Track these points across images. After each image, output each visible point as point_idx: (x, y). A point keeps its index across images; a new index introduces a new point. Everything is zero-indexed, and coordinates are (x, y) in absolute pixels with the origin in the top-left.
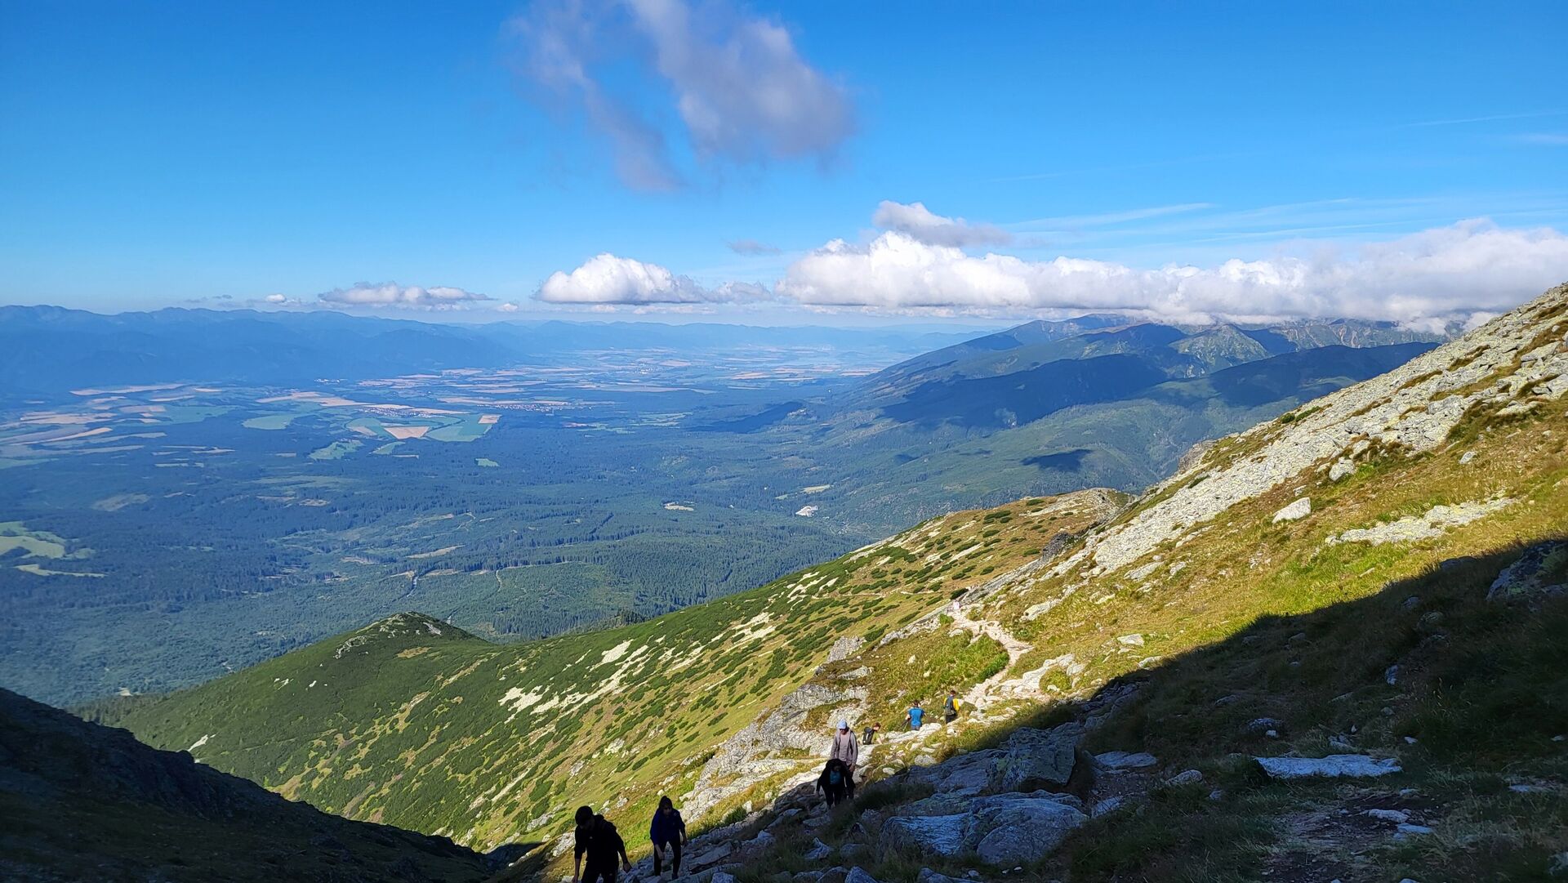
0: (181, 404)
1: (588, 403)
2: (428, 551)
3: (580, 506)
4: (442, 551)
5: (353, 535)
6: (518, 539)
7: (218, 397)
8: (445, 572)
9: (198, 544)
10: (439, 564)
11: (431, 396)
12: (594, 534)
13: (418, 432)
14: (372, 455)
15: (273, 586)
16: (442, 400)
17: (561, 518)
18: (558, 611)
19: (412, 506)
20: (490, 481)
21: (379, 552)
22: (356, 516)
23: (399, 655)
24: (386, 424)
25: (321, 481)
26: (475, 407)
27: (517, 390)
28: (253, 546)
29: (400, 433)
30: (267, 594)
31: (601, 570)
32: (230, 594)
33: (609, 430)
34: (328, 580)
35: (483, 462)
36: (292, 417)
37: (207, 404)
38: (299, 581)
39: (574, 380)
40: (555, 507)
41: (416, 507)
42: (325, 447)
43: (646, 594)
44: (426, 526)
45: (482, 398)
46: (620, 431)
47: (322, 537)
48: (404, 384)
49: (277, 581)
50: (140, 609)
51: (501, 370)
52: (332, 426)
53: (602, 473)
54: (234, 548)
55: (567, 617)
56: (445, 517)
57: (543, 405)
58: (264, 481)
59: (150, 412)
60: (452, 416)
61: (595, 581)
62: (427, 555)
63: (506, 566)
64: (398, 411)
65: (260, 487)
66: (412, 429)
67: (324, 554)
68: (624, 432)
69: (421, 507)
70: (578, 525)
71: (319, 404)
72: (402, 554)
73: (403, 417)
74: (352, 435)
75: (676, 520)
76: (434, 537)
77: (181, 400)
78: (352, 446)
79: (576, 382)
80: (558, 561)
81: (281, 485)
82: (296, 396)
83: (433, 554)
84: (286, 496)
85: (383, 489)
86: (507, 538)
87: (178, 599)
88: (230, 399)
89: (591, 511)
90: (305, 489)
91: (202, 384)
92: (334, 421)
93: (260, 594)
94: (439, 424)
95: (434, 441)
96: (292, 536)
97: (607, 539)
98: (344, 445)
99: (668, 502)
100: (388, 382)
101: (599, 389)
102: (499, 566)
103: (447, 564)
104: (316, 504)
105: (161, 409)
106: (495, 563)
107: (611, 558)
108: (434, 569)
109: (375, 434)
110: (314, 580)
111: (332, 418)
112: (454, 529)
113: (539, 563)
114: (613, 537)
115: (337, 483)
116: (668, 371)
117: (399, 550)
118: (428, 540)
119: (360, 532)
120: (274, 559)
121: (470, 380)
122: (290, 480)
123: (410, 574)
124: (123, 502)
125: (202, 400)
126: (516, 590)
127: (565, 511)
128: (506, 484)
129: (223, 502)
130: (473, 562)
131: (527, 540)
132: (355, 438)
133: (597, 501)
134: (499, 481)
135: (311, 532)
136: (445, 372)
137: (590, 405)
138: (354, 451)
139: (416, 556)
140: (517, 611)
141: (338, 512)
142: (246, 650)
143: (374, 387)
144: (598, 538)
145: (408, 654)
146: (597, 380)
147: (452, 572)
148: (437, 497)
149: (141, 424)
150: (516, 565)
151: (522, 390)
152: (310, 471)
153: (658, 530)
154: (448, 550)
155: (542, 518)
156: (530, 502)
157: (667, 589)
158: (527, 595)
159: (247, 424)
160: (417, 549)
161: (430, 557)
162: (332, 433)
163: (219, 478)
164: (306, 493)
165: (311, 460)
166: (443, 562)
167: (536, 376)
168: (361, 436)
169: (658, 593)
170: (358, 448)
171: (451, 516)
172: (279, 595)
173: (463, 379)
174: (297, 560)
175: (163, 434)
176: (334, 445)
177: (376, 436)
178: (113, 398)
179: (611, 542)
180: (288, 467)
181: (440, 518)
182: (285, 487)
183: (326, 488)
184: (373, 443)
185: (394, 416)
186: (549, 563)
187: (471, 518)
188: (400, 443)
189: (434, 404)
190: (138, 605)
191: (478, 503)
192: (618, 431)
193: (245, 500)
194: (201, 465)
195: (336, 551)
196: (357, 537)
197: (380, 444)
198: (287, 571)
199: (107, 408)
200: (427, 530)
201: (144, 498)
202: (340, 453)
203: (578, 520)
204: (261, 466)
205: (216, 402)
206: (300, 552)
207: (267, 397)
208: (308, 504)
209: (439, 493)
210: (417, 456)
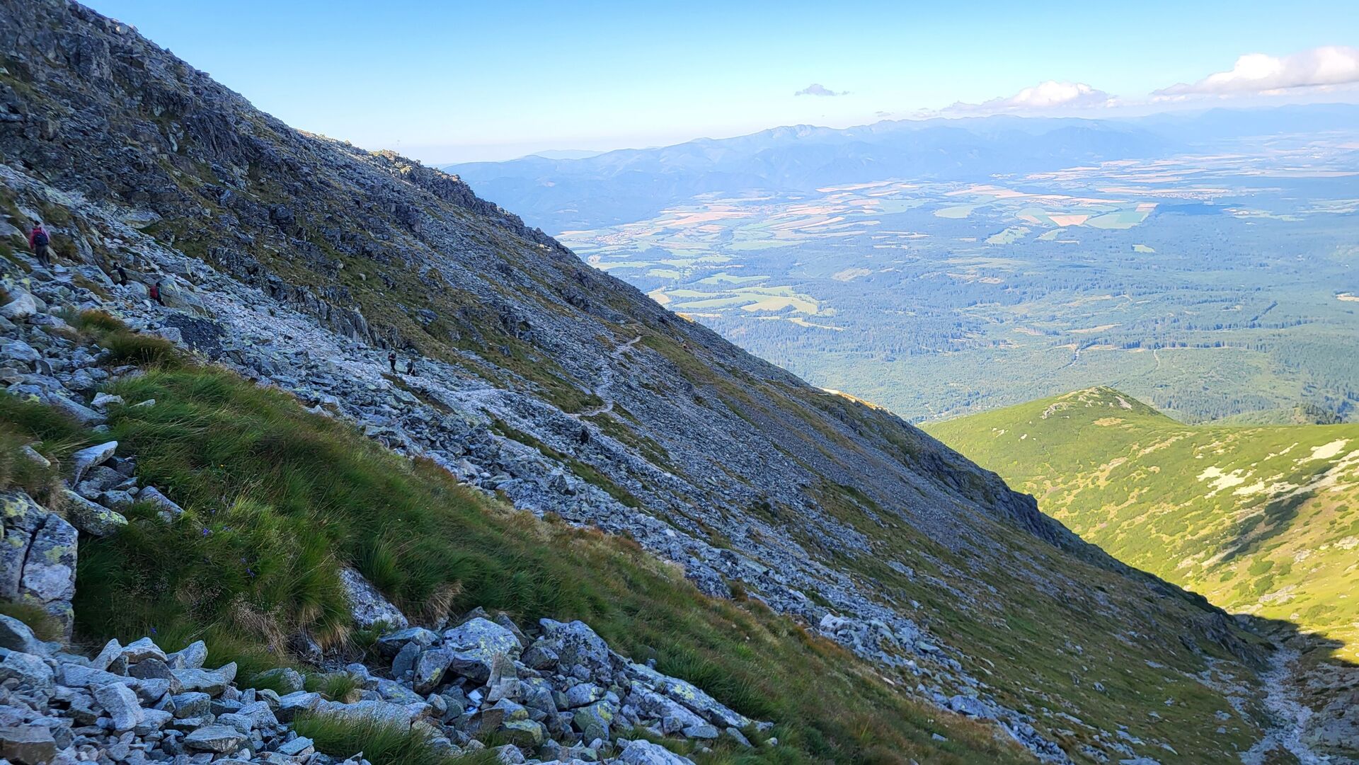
0: (890, 197)
1: (1250, 190)
2: (1088, 327)
3: (1241, 293)
4: (1100, 328)
5: (1021, 309)
6: (1175, 322)
7: (916, 192)
8: (1104, 347)
9: (905, 310)
10: (1099, 340)
11: (1091, 187)
12: (1255, 322)
13: (1078, 220)
14: (1038, 241)
15: (960, 348)
16: (1100, 190)
17: (1220, 303)
18: (1218, 393)
19: (1074, 287)
20: (1146, 266)
21: (1045, 325)
22: (1024, 293)
23: (1096, 423)
24: (1050, 213)
25: (996, 263)
26: (1132, 196)
27: (1175, 179)
28: (943, 314)
29: (1063, 221)
30: (956, 353)
31: (1264, 357)
32: (929, 351)
33: (1274, 217)
34: (1002, 346)
35: (1138, 248)
36: (972, 207)
37: (908, 197)
38: (980, 345)
39: (1236, 167)
40: (1214, 293)
41: (1077, 287)
42: (999, 233)
43: (1315, 385)
44: (1085, 306)
45: (1138, 187)
46: (1286, 218)
47: (996, 310)
48: (1066, 176)
49: (963, 344)
50: (867, 357)
51: (1158, 159)
52: (1004, 214)
53: (1265, 262)
54: (930, 314)
55: (1227, 400)
56: (1103, 298)
57: (1201, 193)
58: (951, 261)
59: (869, 205)
60: (1107, 205)
61: (1257, 368)
62: (1087, 330)
63: (1163, 346)
64: (1060, 201)
65: (949, 266)
66: (1073, 218)
67: (999, 324)
68: (1291, 220)
69: (1081, 289)
70: (1238, 312)
71: (994, 196)
72: (1064, 328)
73: (1065, 206)
74: (1020, 223)
75: (1352, 312)
76: (1093, 316)
77: (890, 195)
78: (1021, 232)
79: (1238, 169)
80: (1218, 345)
81: (964, 265)
82: (975, 189)
83: (1092, 330)
84: (968, 274)
85: (1048, 270)
86: (1163, 321)
87: (892, 352)
88: (926, 194)
89: (1252, 299)
90: (984, 269)
91: (905, 181)
92: (1006, 211)
93: (950, 353)
94: (1098, 212)
95: (1094, 228)
96: (973, 307)
97: (1270, 327)
98: (1014, 231)
99: (1341, 293)
100: (1052, 175)
101: (1264, 175)
102: (1157, 346)
103: (1106, 341)
104: (992, 282)
105: (876, 202)
106: (1153, 342)
107: (1276, 347)
108: (1094, 343)
109: (1040, 222)
110: (991, 345)
111: (1004, 208)
112: (1111, 309)
113: (1198, 346)
114: (1277, 326)
115: (1009, 264)
116: (1347, 154)
117: (1062, 325)
118: (1087, 318)
119: (1027, 307)
120: (960, 325)
121: (1128, 170)
122: (972, 261)
123: (1073, 347)
124: (853, 274)
125: (904, 195)
126: (1176, 369)
127: (1223, 298)
128: (1162, 269)
129: (921, 277)
130: (1131, 341)
131: (1183, 323)
132: (1023, 226)
133: (1259, 289)
134: (1156, 267)
135: (988, 304)
136: (1103, 164)
137: (1253, 192)
138: (1023, 236)
139: (1076, 331)
140: (1177, 390)
141: (1010, 289)
142: (942, 397)
143: (1039, 181)
144: (1260, 326)
146: (1262, 166)
147: (1110, 347)
148: (1096, 279)
149: (863, 215)
150: (1174, 346)
151: (1180, 178)
152: (987, 254)
153: (1329, 322)
154: (1106, 327)
155: (1199, 303)
156: (1187, 288)
157: (1340, 382)
158: (1186, 376)
159: (938, 214)
160: (1077, 324)
161: (1089, 333)
162: (1004, 221)
163: (918, 258)
164: (984, 272)
165: (987, 244)
166: (1103, 339)
167: (1193, 164)
168: (1028, 224)
169: (1329, 386)
170: (1026, 235)
171: (1108, 297)
172: (966, 355)
173: (1122, 170)
174: (976, 327)
175: (878, 222)
176: (1006, 231)
177: (1041, 224)
178: (844, 194)
179: (1277, 331)
180: (969, 250)
181: (1098, 298)
182: (967, 267)
183: (1000, 268)
184: (1039, 230)
185: (1057, 206)
186: (1208, 347)
187: (1128, 300)
188: (1062, 230)
189: (1093, 194)
190: (866, 353)
191: (1135, 286)
192: (1284, 219)
193: (938, 276)
194: (906, 247)
195: (1008, 322)
196: (1025, 312)
197: (1044, 231)
198: (969, 335)
199: (840, 202)
200: (1086, 308)
201: (867, 272)
202: (1011, 239)
203: (1238, 307)
204: (950, 250)
205: (915, 196)
206: (979, 321)
207: (953, 191)
208: (985, 281)
209: (1098, 276)
210: (1078, 242)
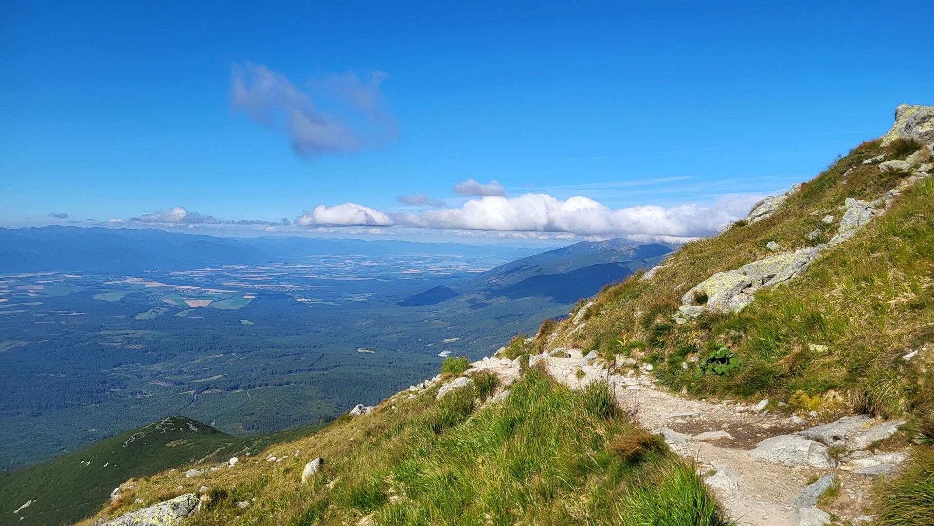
0: (55, 284)
1: (312, 286)
2: (206, 378)
3: (304, 349)
4: (215, 378)
5: (157, 367)
6: (263, 370)
7: (79, 281)
8: (214, 391)
9: (56, 373)
10: (211, 385)
11: (215, 281)
12: (311, 367)
13: (205, 303)
14: (174, 317)
15: (102, 400)
16: (221, 284)
17: (291, 357)
18: (285, 416)
19: (197, 349)
20: (248, 334)
21: (174, 378)
22: (161, 355)
23: (168, 445)
24: (185, 298)
25: (140, 333)
26: (242, 288)
27: (269, 278)
28: (92, 374)
29: (193, 304)
30: (98, 405)
31: (315, 389)
32: (74, 405)
33: (325, 303)
34: (139, 396)
35: (244, 322)
36: (125, 293)
37: (71, 285)
38: (120, 396)
39: (304, 272)
40: (288, 350)
41: (200, 349)
42: (145, 312)
43: (342, 405)
44: (205, 362)
45: (246, 283)
46: (331, 303)
47: (138, 369)
48: (198, 273)
49: (105, 397)
50: (13, 415)
51: (259, 266)
52: (150, 299)
53: (319, 330)
54: (80, 375)
55: (291, 419)
56: (218, 356)
57: (284, 287)
58: (103, 333)
59: (34, 289)
60: (227, 293)
61: (310, 397)
62: (205, 380)
63: (254, 387)
64: (193, 290)
65: (100, 336)
66: (200, 301)
67: (138, 379)
68: (334, 304)
69: (203, 350)
70: (302, 361)
71: (143, 285)
72: (189, 379)
73: (196, 294)
74: (163, 305)
75: (364, 359)
76: (210, 369)
77: (55, 282)
78: (162, 312)
79: (306, 274)
80: (288, 384)
81: (114, 336)
82: (129, 280)
83: (208, 379)
84: (116, 342)
85: (179, 338)
86: (256, 369)
87: (39, 408)
88: (87, 282)
89: (311, 353)
90: (129, 338)
91: (69, 272)
92: (152, 296)
93: (93, 405)
94: (219, 298)
95: (215, 309)
96: (118, 368)
97: (320, 370)
98: (157, 310)
99: (359, 347)
100: (188, 272)
101: (319, 278)
102: (250, 387)
103: (216, 386)
104: (136, 347)
105: (40, 287)
106: (247, 385)
107: (321, 382)
108: (207, 389)
109: (177, 304)
110: (130, 396)
111: (151, 294)
112: (223, 364)
113: (275, 385)
114: (323, 369)
115: (150, 334)
116: (362, 268)
117: (187, 377)
118: (206, 371)
119: (162, 365)
120: (105, 382)
121: (240, 272)
122: (120, 332)
123: (192, 392)
124: (11, 345)
125: (68, 282)
126: (260, 402)
127: (294, 353)
128: (258, 335)
129: (75, 346)
130: (233, 384)
131: (269, 371)
132: (164, 307)
133: (315, 347)
134: (254, 334)
135: (131, 365)
136: (224, 267)
137: (314, 288)
138: (163, 314)
139: (197, 381)
140: (258, 416)
141: (149, 352)
142: (80, 441)
143: (179, 275)
144: (314, 369)
145: (174, 444)
146: (319, 273)
147: (219, 390)
148: (214, 343)
149: (28, 297)
150: (261, 386)
151: (272, 278)
152: (133, 327)
153: (352, 365)
154: (218, 377)
155: (279, 357)
156: (272, 347)
157: (355, 402)
158: (265, 406)
159: (96, 297)
160: (198, 376)
161: (206, 381)
162: (150, 303)
163: (74, 331)
164: (129, 341)
165: (135, 320)
166: (214, 385)
167: (281, 270)
168: (168, 305)
169: (350, 404)
170: (166, 313)
171: (221, 355)
172: (106, 406)
173: (236, 271)
174: (120, 383)
175: (41, 303)
176: (151, 310)
177: (178, 306)
178: (12, 281)
179: (321, 372)
180: (119, 324)
181: (215, 357)
182: (116, 337)
183: (143, 337)
184: (176, 309)
185: (190, 293)
186: (282, 385)
187: (234, 357)
188: (192, 310)
189: (217, 286)
190: (12, 412)
191: (239, 347)
192: (330, 304)
193: (90, 345)
194: (64, 323)
195: (146, 378)
196: (160, 369)
197: (180, 310)
198: (112, 390)
199: (7, 287)
200: (205, 364)
201: (24, 343)
202: (153, 316)
203: (302, 359)
204: (103, 324)
205: (77, 283)
206: (123, 378)
207: (110, 281)
208: (130, 347)
209: (215, 341)
210: (203, 318)
